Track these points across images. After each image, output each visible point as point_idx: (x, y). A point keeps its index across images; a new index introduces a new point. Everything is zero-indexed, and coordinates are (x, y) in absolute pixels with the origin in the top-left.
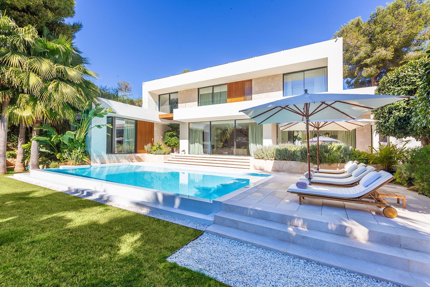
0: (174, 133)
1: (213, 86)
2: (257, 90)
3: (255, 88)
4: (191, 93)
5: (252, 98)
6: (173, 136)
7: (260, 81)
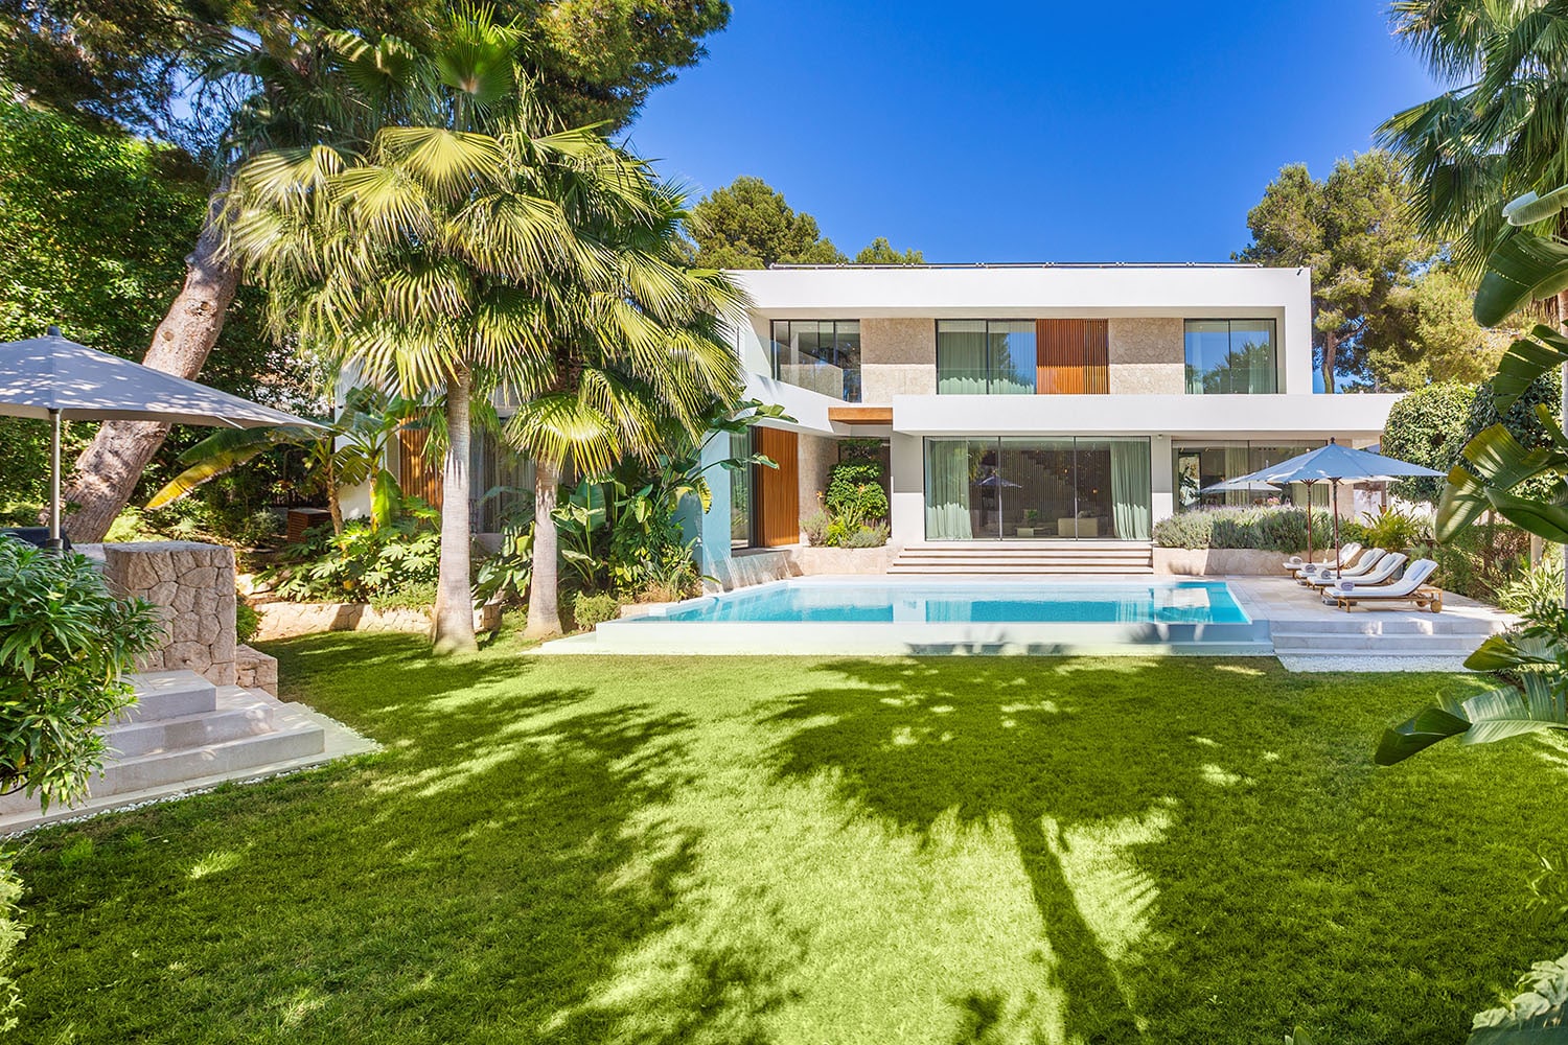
0: (870, 472)
1: (987, 320)
2: (1121, 351)
3: (1115, 345)
4: (911, 331)
5: (1110, 372)
6: (867, 481)
7: (1128, 327)
